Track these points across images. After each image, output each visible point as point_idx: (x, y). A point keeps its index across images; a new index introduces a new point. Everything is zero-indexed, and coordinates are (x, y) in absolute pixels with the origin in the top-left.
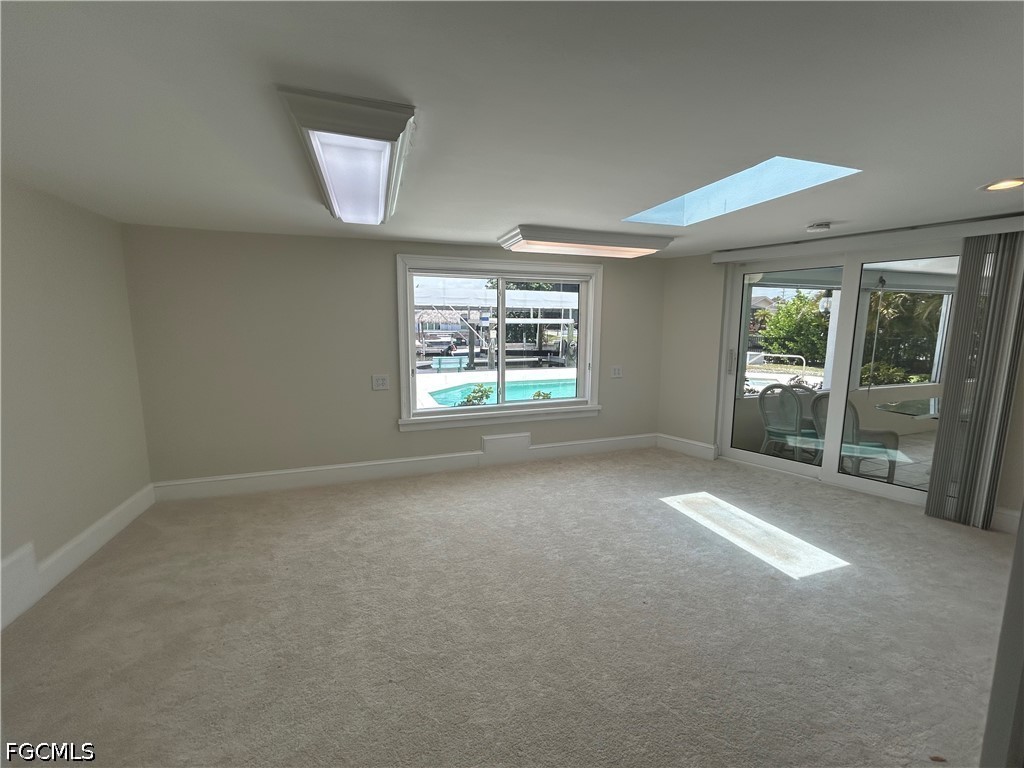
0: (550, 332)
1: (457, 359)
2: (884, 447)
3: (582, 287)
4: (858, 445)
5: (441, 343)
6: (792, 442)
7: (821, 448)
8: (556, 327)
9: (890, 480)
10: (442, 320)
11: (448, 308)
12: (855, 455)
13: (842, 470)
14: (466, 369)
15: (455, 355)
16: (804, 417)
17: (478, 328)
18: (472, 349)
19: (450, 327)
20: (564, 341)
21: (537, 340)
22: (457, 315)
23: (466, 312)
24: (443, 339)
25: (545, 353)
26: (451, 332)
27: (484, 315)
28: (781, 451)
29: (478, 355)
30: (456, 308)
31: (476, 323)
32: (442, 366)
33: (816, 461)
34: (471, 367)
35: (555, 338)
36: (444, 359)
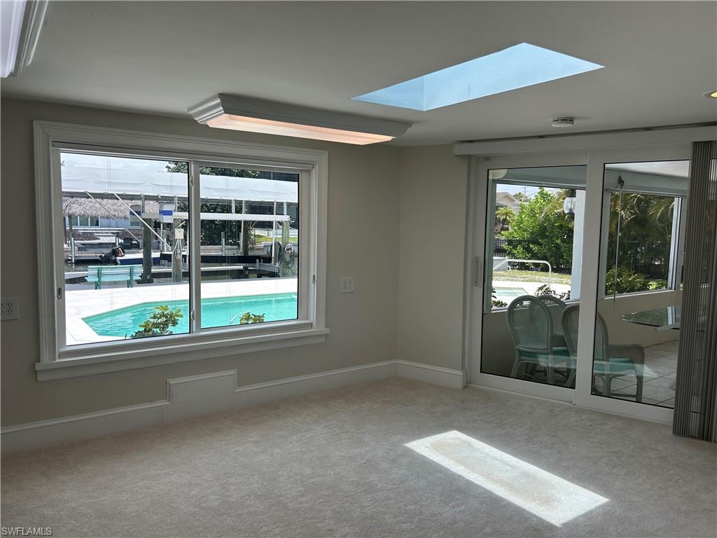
0: (258, 232)
1: (125, 269)
2: (632, 362)
3: (303, 177)
4: (608, 361)
5: (101, 245)
6: (544, 362)
7: (573, 367)
8: (267, 225)
9: (638, 398)
10: (101, 212)
11: (111, 197)
12: (606, 372)
13: (595, 391)
14: (139, 282)
15: (124, 262)
16: (555, 332)
17: (157, 225)
18: (147, 254)
19: (113, 222)
20: (277, 244)
21: (241, 242)
22: (126, 206)
23: (139, 202)
24: (103, 240)
25: (252, 260)
26: (115, 230)
27: (167, 208)
28: (532, 373)
29: (157, 262)
30: (124, 197)
31: (153, 218)
32: (103, 279)
33: (569, 383)
34: (147, 279)
35: (266, 239)
36: (107, 270)
